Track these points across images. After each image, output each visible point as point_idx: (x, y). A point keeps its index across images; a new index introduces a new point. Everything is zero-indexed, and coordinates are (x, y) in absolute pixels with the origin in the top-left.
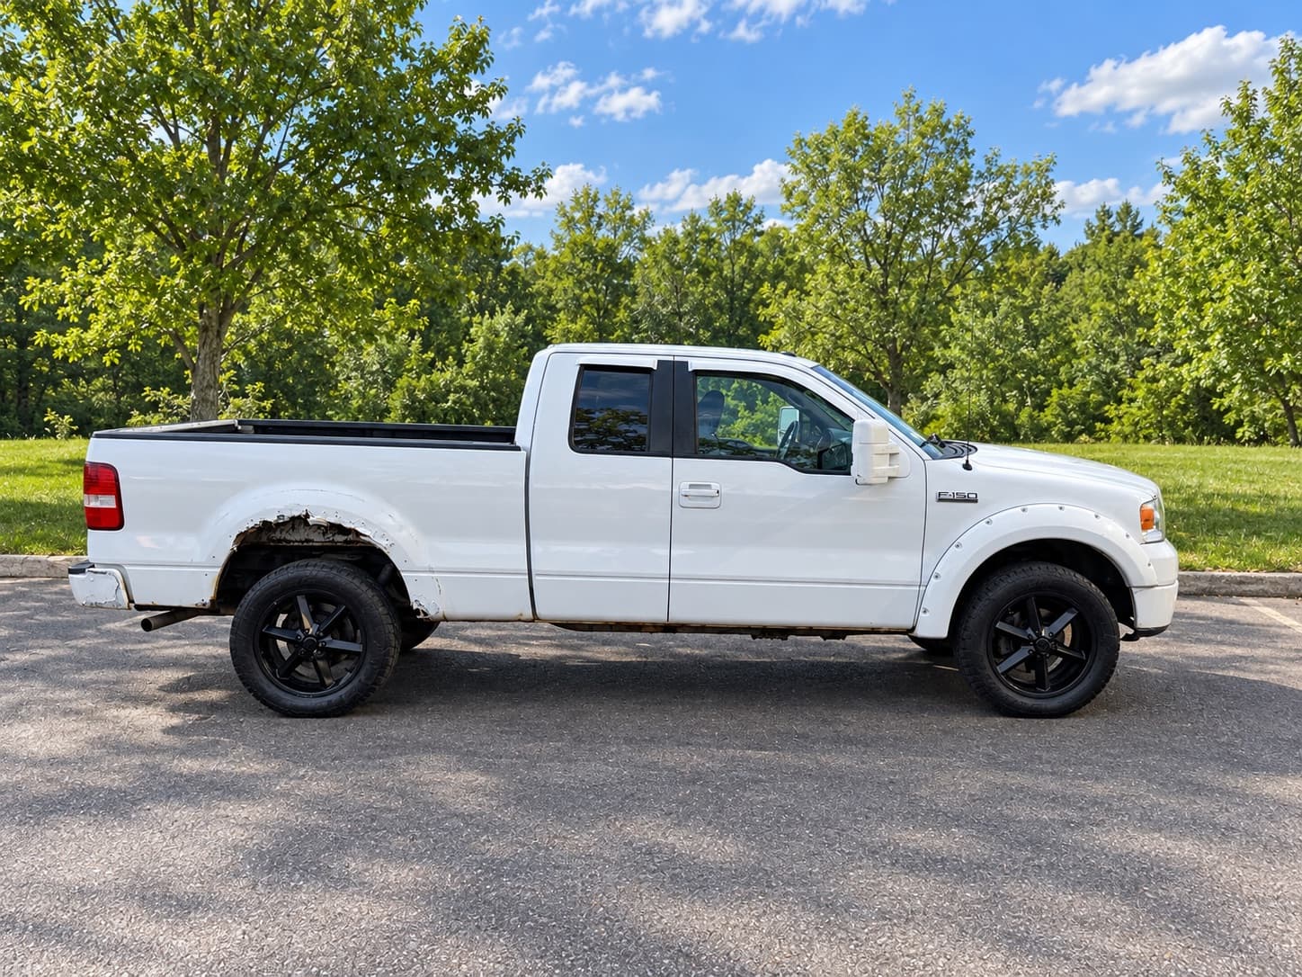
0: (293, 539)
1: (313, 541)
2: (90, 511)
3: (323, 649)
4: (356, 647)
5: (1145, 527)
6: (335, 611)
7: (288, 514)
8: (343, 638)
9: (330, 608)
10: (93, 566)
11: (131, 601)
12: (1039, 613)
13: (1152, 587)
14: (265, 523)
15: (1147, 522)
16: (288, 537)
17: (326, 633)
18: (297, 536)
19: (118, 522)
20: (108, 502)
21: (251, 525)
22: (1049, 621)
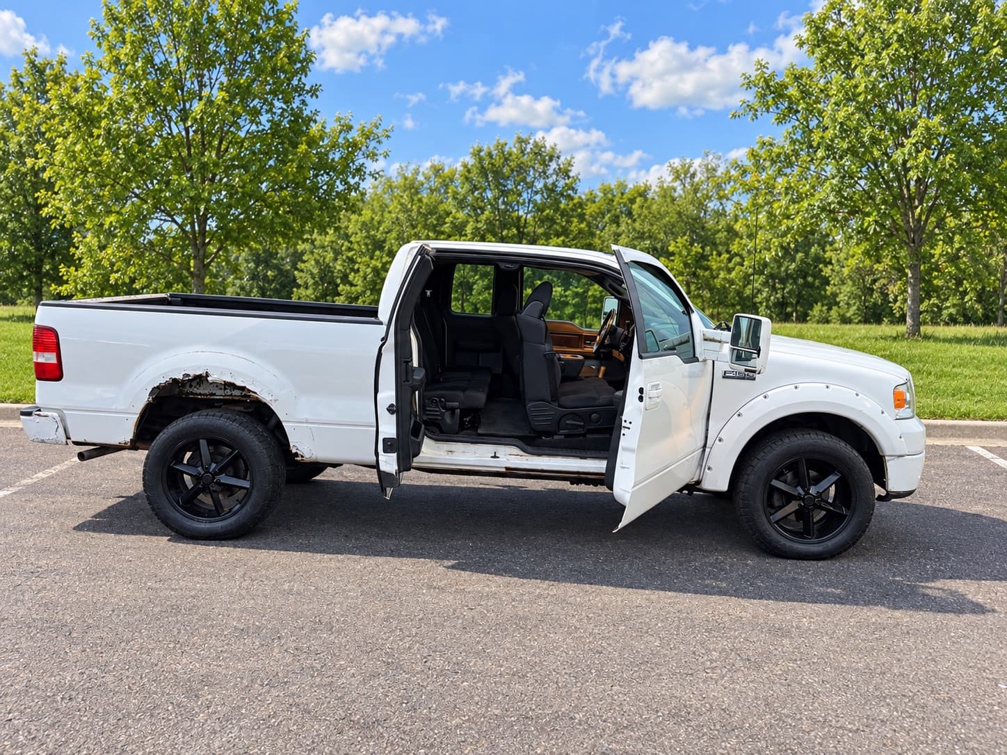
0: (198, 392)
1: (215, 395)
2: (38, 365)
3: (219, 484)
4: (246, 484)
5: (898, 406)
6: (231, 454)
7: (192, 373)
8: (236, 476)
9: (227, 450)
10: (40, 410)
11: (68, 438)
12: (808, 473)
13: (903, 456)
14: (175, 380)
15: (900, 402)
16: (196, 391)
17: (222, 471)
18: (202, 390)
19: (58, 374)
20: (50, 358)
21: (163, 381)
22: (816, 481)
